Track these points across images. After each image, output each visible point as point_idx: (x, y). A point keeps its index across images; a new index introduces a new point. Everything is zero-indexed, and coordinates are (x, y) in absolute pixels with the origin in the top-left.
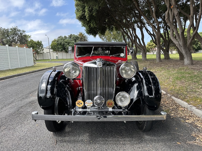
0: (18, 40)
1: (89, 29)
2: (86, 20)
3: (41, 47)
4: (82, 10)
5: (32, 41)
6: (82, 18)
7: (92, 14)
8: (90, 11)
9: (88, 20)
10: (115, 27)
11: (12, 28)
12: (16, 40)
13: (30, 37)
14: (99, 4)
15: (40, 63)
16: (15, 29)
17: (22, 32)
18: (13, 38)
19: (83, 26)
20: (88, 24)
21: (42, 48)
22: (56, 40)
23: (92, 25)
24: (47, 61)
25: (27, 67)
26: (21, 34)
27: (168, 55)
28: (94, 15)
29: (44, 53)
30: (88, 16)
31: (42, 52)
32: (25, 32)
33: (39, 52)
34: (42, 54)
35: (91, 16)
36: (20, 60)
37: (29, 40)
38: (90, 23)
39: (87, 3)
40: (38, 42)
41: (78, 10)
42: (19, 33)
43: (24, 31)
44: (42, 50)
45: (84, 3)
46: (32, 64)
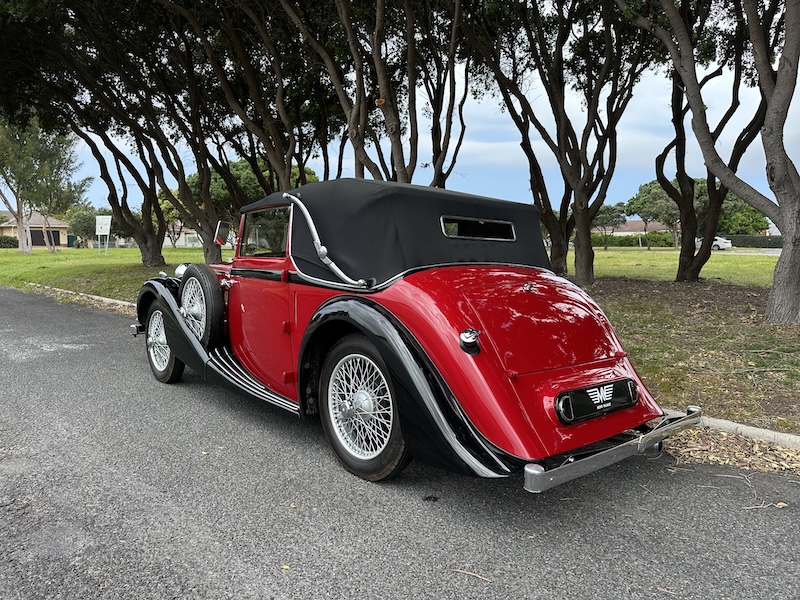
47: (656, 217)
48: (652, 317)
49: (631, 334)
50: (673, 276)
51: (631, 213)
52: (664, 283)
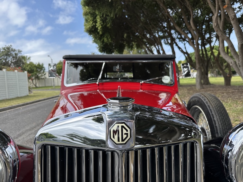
0: (11, 62)
1: (102, 46)
2: (98, 33)
3: (42, 71)
4: (93, 20)
5: (31, 64)
6: (92, 31)
7: (106, 25)
8: (104, 21)
9: (101, 33)
10: (136, 44)
11: (5, 47)
12: (10, 63)
13: (29, 58)
14: (115, 10)
15: (39, 92)
16: (8, 48)
17: (17, 52)
18: (6, 59)
19: (95, 41)
20: (100, 39)
21: (44, 72)
22: (62, 63)
23: (105, 40)
24: (50, 88)
25: (18, 98)
26: (16, 54)
27: (207, 79)
28: (108, 27)
29: (46, 78)
30: (101, 28)
31: (43, 77)
32: (22, 53)
33: (39, 77)
34: (43, 80)
35: (104, 28)
36: (8, 88)
37: (28, 63)
38: (104, 37)
39: (99, 9)
40: (39, 65)
41: (86, 20)
42: (14, 54)
43: (20, 51)
44: (43, 75)
45: (95, 9)
46: (27, 93)
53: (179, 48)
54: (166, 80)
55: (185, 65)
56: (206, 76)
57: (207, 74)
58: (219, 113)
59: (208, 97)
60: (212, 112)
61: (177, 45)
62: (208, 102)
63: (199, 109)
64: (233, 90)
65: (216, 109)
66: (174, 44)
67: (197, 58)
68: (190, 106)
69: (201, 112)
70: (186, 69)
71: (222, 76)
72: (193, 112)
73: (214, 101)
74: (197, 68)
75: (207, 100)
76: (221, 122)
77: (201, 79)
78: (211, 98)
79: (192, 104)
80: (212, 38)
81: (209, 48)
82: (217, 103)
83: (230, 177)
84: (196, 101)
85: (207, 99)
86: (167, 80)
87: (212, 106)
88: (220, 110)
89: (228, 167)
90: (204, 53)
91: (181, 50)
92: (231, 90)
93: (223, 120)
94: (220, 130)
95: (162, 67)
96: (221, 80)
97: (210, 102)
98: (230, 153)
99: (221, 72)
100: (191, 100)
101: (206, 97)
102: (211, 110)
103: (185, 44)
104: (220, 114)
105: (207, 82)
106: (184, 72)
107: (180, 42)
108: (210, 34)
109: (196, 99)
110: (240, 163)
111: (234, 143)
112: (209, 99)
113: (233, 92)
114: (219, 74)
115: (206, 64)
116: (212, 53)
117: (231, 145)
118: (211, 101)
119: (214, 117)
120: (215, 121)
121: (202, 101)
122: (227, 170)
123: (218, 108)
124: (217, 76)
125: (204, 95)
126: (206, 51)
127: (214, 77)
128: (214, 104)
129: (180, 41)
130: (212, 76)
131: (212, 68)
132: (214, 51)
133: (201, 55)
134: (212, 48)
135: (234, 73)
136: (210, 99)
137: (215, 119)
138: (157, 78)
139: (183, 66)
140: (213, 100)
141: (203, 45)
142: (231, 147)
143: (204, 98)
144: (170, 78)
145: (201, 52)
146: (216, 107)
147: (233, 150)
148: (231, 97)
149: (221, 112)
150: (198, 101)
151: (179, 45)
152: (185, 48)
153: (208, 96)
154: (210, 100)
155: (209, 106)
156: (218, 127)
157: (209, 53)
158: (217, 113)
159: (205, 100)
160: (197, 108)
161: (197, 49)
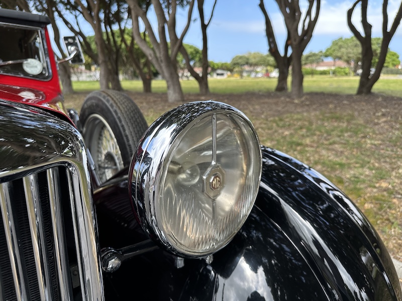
47: (340, 58)
48: (347, 126)
49: (331, 144)
50: (354, 92)
51: (326, 56)
52: (349, 97)
53: (66, 23)
54: (33, 67)
55: (70, 40)
56: (115, 76)
57: (117, 74)
58: (132, 122)
59: (113, 97)
60: (120, 121)
61: (61, 15)
62: (114, 105)
63: (101, 121)
64: (156, 99)
65: (128, 115)
66: (56, 14)
67: (98, 43)
68: (85, 117)
69: (104, 126)
70: (73, 48)
71: (140, 78)
72: (90, 126)
73: (124, 103)
74: (100, 61)
75: (111, 101)
76: (136, 136)
77: (108, 81)
78: (120, 98)
79: (87, 113)
80: (122, 13)
81: (119, 31)
82: (129, 105)
83: (148, 223)
84: (93, 106)
85: (113, 99)
86: (35, 69)
87: (121, 111)
88: (134, 117)
89: (143, 205)
90: (111, 37)
91: (70, 26)
92: (152, 99)
93: (140, 132)
94: (133, 140)
95: (26, 45)
96: (138, 84)
97: (116, 104)
98: (145, 177)
99: (138, 71)
100: (86, 106)
101: (111, 97)
102: (119, 118)
103: (76, 17)
104: (135, 123)
105: (118, 87)
106: (70, 54)
107: (68, 11)
108: (119, 6)
109: (93, 101)
110: (166, 189)
111: (151, 155)
112: (115, 99)
113: (154, 102)
114: (135, 76)
115: (114, 56)
116: (123, 40)
117: (147, 160)
118: (120, 102)
119: (124, 130)
120: (126, 136)
121: (104, 104)
122: (143, 212)
123: (132, 114)
124: (132, 79)
125: (107, 94)
126: (113, 34)
127: (129, 79)
128: (124, 108)
129: (67, 9)
130: (126, 79)
131: (125, 65)
132: (126, 36)
133: (107, 42)
134: (122, 32)
135: (156, 74)
136: (117, 99)
137: (127, 132)
138: (10, 62)
139: (67, 42)
140: (122, 101)
141: (109, 22)
142: (147, 164)
143: (107, 98)
144: (42, 64)
145: (105, 37)
146: (128, 113)
147: (150, 169)
148: (152, 108)
149: (137, 121)
150: (97, 106)
151: (65, 17)
152: (78, 24)
153: (113, 95)
154: (117, 101)
155: (115, 112)
156: (132, 146)
157: (119, 40)
158: (131, 122)
159: (108, 101)
160: (97, 119)
161: (97, 26)
